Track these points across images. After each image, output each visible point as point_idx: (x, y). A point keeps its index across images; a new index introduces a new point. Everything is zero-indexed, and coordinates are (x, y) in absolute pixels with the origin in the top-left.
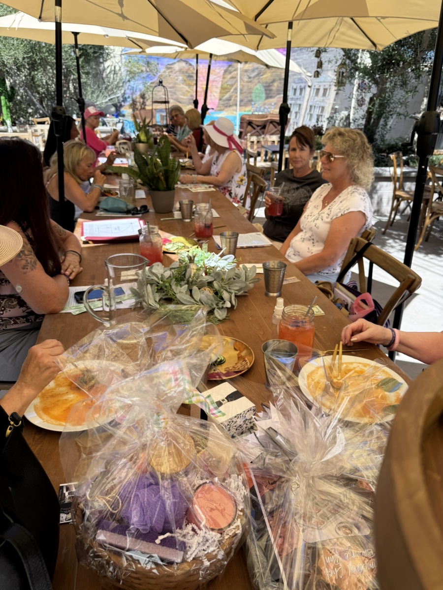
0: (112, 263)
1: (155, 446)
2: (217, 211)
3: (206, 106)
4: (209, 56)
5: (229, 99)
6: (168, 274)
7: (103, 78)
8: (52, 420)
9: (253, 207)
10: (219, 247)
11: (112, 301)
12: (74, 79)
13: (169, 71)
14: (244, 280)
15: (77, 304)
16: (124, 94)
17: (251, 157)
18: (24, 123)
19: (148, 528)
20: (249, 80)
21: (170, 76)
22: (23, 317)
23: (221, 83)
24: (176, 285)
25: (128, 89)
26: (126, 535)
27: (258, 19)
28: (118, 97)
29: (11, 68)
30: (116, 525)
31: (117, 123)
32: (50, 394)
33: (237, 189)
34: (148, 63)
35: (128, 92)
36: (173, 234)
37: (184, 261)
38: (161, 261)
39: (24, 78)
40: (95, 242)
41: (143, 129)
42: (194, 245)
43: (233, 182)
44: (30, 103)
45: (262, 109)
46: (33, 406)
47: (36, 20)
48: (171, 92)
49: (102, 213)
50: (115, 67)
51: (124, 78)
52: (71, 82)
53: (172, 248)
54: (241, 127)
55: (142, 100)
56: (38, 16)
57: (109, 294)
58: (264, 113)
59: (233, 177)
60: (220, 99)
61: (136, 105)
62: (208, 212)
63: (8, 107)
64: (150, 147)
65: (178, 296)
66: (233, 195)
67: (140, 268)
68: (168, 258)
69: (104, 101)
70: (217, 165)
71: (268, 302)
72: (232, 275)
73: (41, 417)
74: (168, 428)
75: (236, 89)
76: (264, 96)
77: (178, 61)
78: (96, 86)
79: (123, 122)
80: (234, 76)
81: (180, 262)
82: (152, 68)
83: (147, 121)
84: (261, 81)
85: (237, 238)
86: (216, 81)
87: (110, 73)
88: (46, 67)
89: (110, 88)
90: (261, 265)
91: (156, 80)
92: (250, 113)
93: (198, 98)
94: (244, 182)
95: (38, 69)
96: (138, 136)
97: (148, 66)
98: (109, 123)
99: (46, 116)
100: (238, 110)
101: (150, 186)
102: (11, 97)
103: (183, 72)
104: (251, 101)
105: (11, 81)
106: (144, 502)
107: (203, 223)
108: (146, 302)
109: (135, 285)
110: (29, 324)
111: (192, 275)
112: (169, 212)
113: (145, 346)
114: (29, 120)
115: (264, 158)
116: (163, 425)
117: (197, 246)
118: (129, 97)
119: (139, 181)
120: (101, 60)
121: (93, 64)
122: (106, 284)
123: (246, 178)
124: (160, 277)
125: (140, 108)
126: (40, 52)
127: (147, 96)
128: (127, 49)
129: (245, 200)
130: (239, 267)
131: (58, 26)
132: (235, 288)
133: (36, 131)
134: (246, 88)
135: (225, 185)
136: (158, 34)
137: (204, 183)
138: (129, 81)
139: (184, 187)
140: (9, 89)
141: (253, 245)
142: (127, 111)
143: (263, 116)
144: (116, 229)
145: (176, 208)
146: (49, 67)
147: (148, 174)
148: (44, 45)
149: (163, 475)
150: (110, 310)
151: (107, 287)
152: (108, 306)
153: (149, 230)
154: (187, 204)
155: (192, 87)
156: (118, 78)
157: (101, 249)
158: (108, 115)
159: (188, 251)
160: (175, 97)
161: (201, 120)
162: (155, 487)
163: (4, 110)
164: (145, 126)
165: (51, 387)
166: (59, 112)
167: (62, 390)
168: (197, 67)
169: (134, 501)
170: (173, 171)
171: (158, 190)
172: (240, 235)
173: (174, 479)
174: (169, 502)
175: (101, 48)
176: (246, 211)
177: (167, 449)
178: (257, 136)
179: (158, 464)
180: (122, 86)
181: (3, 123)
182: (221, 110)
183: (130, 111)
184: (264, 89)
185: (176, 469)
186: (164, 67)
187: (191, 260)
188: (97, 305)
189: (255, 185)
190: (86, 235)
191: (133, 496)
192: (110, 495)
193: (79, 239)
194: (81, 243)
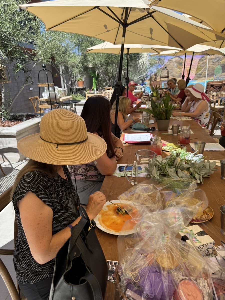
0: (138, 154)
1: (160, 251)
2: (192, 131)
3: (189, 78)
4: (192, 53)
5: (201, 74)
6: (165, 161)
7: (138, 68)
8: (106, 227)
9: (213, 130)
10: (193, 149)
11: (137, 173)
12: (125, 69)
13: (170, 62)
14: (208, 169)
15: (120, 172)
16: (147, 74)
17: (213, 103)
18: (102, 90)
19: (153, 296)
20: (213, 64)
21: (170, 64)
22: (96, 176)
23: (197, 66)
24: (169, 168)
25: (149, 72)
26: (142, 296)
27: (223, 33)
28: (144, 76)
29: (99, 66)
30: (137, 289)
31: (142, 88)
32: (106, 214)
33: (205, 120)
34: (160, 59)
35: (149, 73)
36: (168, 141)
37: (173, 156)
38: (161, 155)
39: (103, 70)
40: (129, 143)
41: (156, 90)
42: (179, 148)
43: (203, 116)
44: (105, 81)
45: (220, 78)
46: (98, 219)
48: (170, 72)
49: (133, 130)
50: (144, 62)
51: (148, 67)
52: (123, 70)
53: (167, 148)
54: (207, 88)
55: (155, 77)
56: (114, 43)
57: (136, 169)
58: (220, 80)
59: (203, 114)
60: (196, 74)
61: (152, 79)
62: (188, 131)
63: (96, 83)
64: (158, 99)
65: (170, 174)
66: (202, 123)
67: (151, 157)
68: (164, 153)
69: (137, 78)
70: (194, 108)
71: (222, 183)
72: (201, 165)
73: (101, 225)
74: (168, 243)
75: (206, 69)
76: (221, 71)
77: (175, 57)
78: (134, 72)
79: (145, 88)
80: (205, 62)
81: (171, 156)
82: (161, 61)
83: (158, 86)
84: (220, 64)
85: (205, 145)
86: (194, 65)
87: (141, 65)
88: (113, 65)
89: (140, 72)
90: (219, 162)
91: (163, 67)
92: (213, 81)
93: (185, 74)
94: (208, 116)
95: (110, 66)
96: (152, 94)
97: (160, 61)
98: (138, 88)
99: (111, 86)
100: (206, 79)
101: (158, 118)
102: (97, 79)
103: (177, 62)
104: (214, 74)
105: (98, 71)
106: (152, 280)
107: (185, 137)
108: (153, 175)
109: (147, 166)
110: (98, 179)
111: (178, 163)
112: (166, 130)
113: (160, 197)
114: (103, 88)
115: (220, 103)
116: (166, 241)
117: (180, 148)
118: (149, 76)
119: (152, 115)
120: (138, 60)
121: (134, 62)
122: (135, 164)
123: (210, 114)
124: (160, 163)
125: (154, 80)
126: (111, 58)
127: (158, 75)
128: (150, 53)
129: (208, 126)
130: (205, 161)
131: (123, 46)
132: (203, 173)
133: (106, 93)
134: (211, 68)
135: (198, 118)
136: (168, 45)
137: (185, 116)
138: (150, 68)
139: (175, 118)
140: (97, 75)
141: (214, 150)
142: (147, 82)
143: (220, 82)
144: (139, 138)
145: (170, 129)
146: (114, 64)
147: (157, 112)
148: (113, 55)
149: (164, 268)
150: (135, 177)
151: (135, 165)
152: (134, 175)
153: (156, 139)
154: (176, 127)
155: (181, 69)
156: (145, 67)
157: (132, 147)
158: (138, 85)
159: (176, 151)
160: (172, 74)
161: (186, 85)
162: (159, 274)
163: (94, 84)
164: (156, 89)
165: (106, 210)
166: (119, 84)
167: (111, 213)
168: (185, 59)
169: (147, 278)
170: (170, 110)
171: (161, 120)
172: (206, 144)
173: (170, 272)
174: (166, 284)
175: (138, 54)
176: (209, 131)
177: (167, 255)
178: (216, 92)
179: (161, 261)
180: (146, 71)
181: (93, 90)
182: (196, 80)
183: (149, 82)
184: (221, 68)
185: (171, 267)
186: (168, 60)
187: (178, 155)
188: (129, 174)
189: (215, 118)
190: (125, 140)
191: (147, 276)
192: (135, 272)
193: (122, 142)
194: (123, 144)
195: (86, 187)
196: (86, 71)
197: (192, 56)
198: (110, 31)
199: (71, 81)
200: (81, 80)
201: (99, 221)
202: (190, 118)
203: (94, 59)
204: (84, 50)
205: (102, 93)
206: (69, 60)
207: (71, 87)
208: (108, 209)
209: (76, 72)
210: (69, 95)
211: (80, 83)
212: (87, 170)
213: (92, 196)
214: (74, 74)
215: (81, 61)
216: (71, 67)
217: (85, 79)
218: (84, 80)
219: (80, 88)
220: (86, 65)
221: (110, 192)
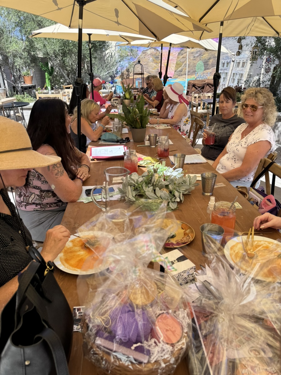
0: (108, 173)
1: (133, 287)
2: (171, 141)
3: (167, 76)
4: (169, 44)
5: (181, 71)
6: (141, 179)
7: (104, 61)
8: (70, 267)
9: (195, 138)
10: (173, 163)
11: (107, 196)
12: (87, 61)
13: (144, 54)
14: (189, 184)
15: (87, 197)
16: (117, 69)
17: (194, 106)
18: (58, 88)
19: (127, 339)
20: (194, 58)
21: (145, 57)
22: (55, 203)
23: (176, 61)
24: (146, 186)
25: (119, 66)
26: (113, 342)
27: (201, 21)
28: (113, 71)
29: (51, 56)
30: (107, 335)
31: (112, 87)
32: (69, 251)
33: (184, 127)
34: (132, 50)
35: (119, 68)
36: (144, 155)
37: (151, 172)
38: (137, 172)
39: (59, 62)
40: (98, 159)
41: (128, 91)
42: (157, 162)
43: (182, 122)
44: (62, 76)
45: (202, 76)
46: (59, 258)
47: (67, 28)
48: (145, 67)
49: (102, 142)
50: (112, 54)
51: (117, 60)
52: (86, 63)
53: (144, 163)
54: (188, 88)
55: (127, 73)
56: (69, 25)
57: (106, 191)
58: (203, 79)
59: (181, 119)
60: (175, 71)
61: (123, 76)
62: (167, 141)
63: (49, 79)
64: (132, 102)
65: (147, 193)
66: (182, 130)
67: (124, 176)
68: (141, 169)
69: (104, 74)
70: (172, 112)
71: (204, 199)
72: (181, 181)
73: (64, 265)
74: (141, 276)
75: (186, 64)
76: (203, 68)
77: (150, 49)
78: (100, 65)
79: (115, 87)
80: (185, 56)
81: (148, 172)
82: (134, 53)
83: (130, 86)
84: (201, 59)
85: (184, 157)
87: (109, 56)
89: (108, 66)
90: (200, 175)
91: (136, 60)
92: (194, 79)
93: (162, 71)
94: (189, 122)
95: (67, 56)
96: (124, 95)
97: (132, 52)
98: (107, 87)
99: (71, 84)
100: (187, 78)
101: (131, 126)
102: (51, 74)
103: (153, 55)
104: (195, 71)
105: (52, 63)
106: (125, 322)
107: (163, 148)
108: (127, 197)
109: (121, 186)
110: (58, 207)
111: (156, 180)
112: (142, 141)
113: (129, 224)
114: (61, 87)
115: (203, 107)
116: (138, 274)
117: (159, 163)
118: (119, 71)
119: (125, 122)
120: (104, 50)
121: (99, 52)
122: (104, 185)
123: (190, 120)
124: (136, 181)
125: (126, 77)
126: (68, 46)
127: (130, 70)
128: (119, 42)
130: (185, 176)
131: (80, 31)
132: (182, 189)
133: (65, 93)
134: (192, 63)
135: (177, 124)
136: (138, 33)
137: (164, 123)
138: (120, 62)
139: (152, 126)
140: (50, 68)
141: (195, 162)
142: (118, 80)
143: (202, 81)
144: (110, 152)
145: (146, 139)
146: (73, 55)
147: (131, 118)
148: (71, 42)
149: (137, 305)
150: (106, 201)
151: (105, 187)
152: (105, 198)
153: (130, 152)
154: (153, 137)
155: (158, 64)
156: (113, 60)
157: (101, 164)
159: (154, 166)
160: (147, 70)
162: (132, 313)
163: (47, 81)
164: (129, 89)
165: (70, 246)
166: (79, 82)
167: (77, 248)
168: (162, 52)
169: (119, 320)
170: (145, 116)
171: (136, 128)
172: (186, 156)
173: (144, 309)
174: (140, 323)
175: (104, 42)
176: (190, 141)
177: (140, 290)
178: (198, 93)
179: (134, 299)
180: (116, 65)
181: (46, 88)
182: (176, 78)
183: (120, 80)
184: (203, 64)
185: (145, 303)
186: (141, 52)
187: (155, 171)
188: (98, 197)
189: (197, 124)
190: (93, 155)
191: (118, 318)
192: (105, 316)
193: (89, 157)
194: (90, 160)
195: (43, 219)
196: (34, 62)
197: (169, 48)
198: (62, 8)
199: (14, 76)
200: (28, 74)
201: (60, 260)
202: (169, 125)
203: (44, 46)
204: (29, 34)
205: (59, 93)
206: (7, 46)
207: (14, 85)
208: (73, 244)
209: (19, 63)
210: (12, 96)
211: (27, 79)
212: (41, 196)
213: (50, 230)
214: (16, 66)
215: (25, 48)
216: (12, 55)
217: (34, 73)
218: (32, 75)
219: (27, 86)
220: (34, 54)
221: (75, 223)
